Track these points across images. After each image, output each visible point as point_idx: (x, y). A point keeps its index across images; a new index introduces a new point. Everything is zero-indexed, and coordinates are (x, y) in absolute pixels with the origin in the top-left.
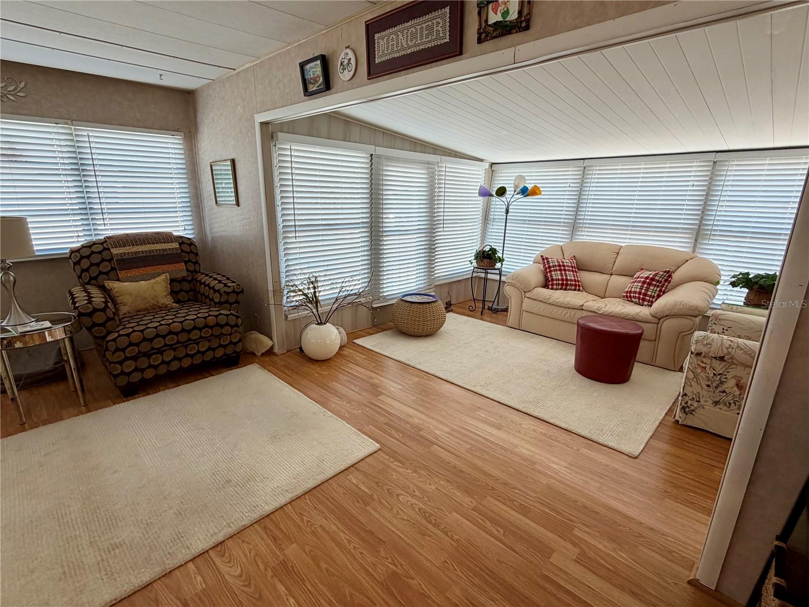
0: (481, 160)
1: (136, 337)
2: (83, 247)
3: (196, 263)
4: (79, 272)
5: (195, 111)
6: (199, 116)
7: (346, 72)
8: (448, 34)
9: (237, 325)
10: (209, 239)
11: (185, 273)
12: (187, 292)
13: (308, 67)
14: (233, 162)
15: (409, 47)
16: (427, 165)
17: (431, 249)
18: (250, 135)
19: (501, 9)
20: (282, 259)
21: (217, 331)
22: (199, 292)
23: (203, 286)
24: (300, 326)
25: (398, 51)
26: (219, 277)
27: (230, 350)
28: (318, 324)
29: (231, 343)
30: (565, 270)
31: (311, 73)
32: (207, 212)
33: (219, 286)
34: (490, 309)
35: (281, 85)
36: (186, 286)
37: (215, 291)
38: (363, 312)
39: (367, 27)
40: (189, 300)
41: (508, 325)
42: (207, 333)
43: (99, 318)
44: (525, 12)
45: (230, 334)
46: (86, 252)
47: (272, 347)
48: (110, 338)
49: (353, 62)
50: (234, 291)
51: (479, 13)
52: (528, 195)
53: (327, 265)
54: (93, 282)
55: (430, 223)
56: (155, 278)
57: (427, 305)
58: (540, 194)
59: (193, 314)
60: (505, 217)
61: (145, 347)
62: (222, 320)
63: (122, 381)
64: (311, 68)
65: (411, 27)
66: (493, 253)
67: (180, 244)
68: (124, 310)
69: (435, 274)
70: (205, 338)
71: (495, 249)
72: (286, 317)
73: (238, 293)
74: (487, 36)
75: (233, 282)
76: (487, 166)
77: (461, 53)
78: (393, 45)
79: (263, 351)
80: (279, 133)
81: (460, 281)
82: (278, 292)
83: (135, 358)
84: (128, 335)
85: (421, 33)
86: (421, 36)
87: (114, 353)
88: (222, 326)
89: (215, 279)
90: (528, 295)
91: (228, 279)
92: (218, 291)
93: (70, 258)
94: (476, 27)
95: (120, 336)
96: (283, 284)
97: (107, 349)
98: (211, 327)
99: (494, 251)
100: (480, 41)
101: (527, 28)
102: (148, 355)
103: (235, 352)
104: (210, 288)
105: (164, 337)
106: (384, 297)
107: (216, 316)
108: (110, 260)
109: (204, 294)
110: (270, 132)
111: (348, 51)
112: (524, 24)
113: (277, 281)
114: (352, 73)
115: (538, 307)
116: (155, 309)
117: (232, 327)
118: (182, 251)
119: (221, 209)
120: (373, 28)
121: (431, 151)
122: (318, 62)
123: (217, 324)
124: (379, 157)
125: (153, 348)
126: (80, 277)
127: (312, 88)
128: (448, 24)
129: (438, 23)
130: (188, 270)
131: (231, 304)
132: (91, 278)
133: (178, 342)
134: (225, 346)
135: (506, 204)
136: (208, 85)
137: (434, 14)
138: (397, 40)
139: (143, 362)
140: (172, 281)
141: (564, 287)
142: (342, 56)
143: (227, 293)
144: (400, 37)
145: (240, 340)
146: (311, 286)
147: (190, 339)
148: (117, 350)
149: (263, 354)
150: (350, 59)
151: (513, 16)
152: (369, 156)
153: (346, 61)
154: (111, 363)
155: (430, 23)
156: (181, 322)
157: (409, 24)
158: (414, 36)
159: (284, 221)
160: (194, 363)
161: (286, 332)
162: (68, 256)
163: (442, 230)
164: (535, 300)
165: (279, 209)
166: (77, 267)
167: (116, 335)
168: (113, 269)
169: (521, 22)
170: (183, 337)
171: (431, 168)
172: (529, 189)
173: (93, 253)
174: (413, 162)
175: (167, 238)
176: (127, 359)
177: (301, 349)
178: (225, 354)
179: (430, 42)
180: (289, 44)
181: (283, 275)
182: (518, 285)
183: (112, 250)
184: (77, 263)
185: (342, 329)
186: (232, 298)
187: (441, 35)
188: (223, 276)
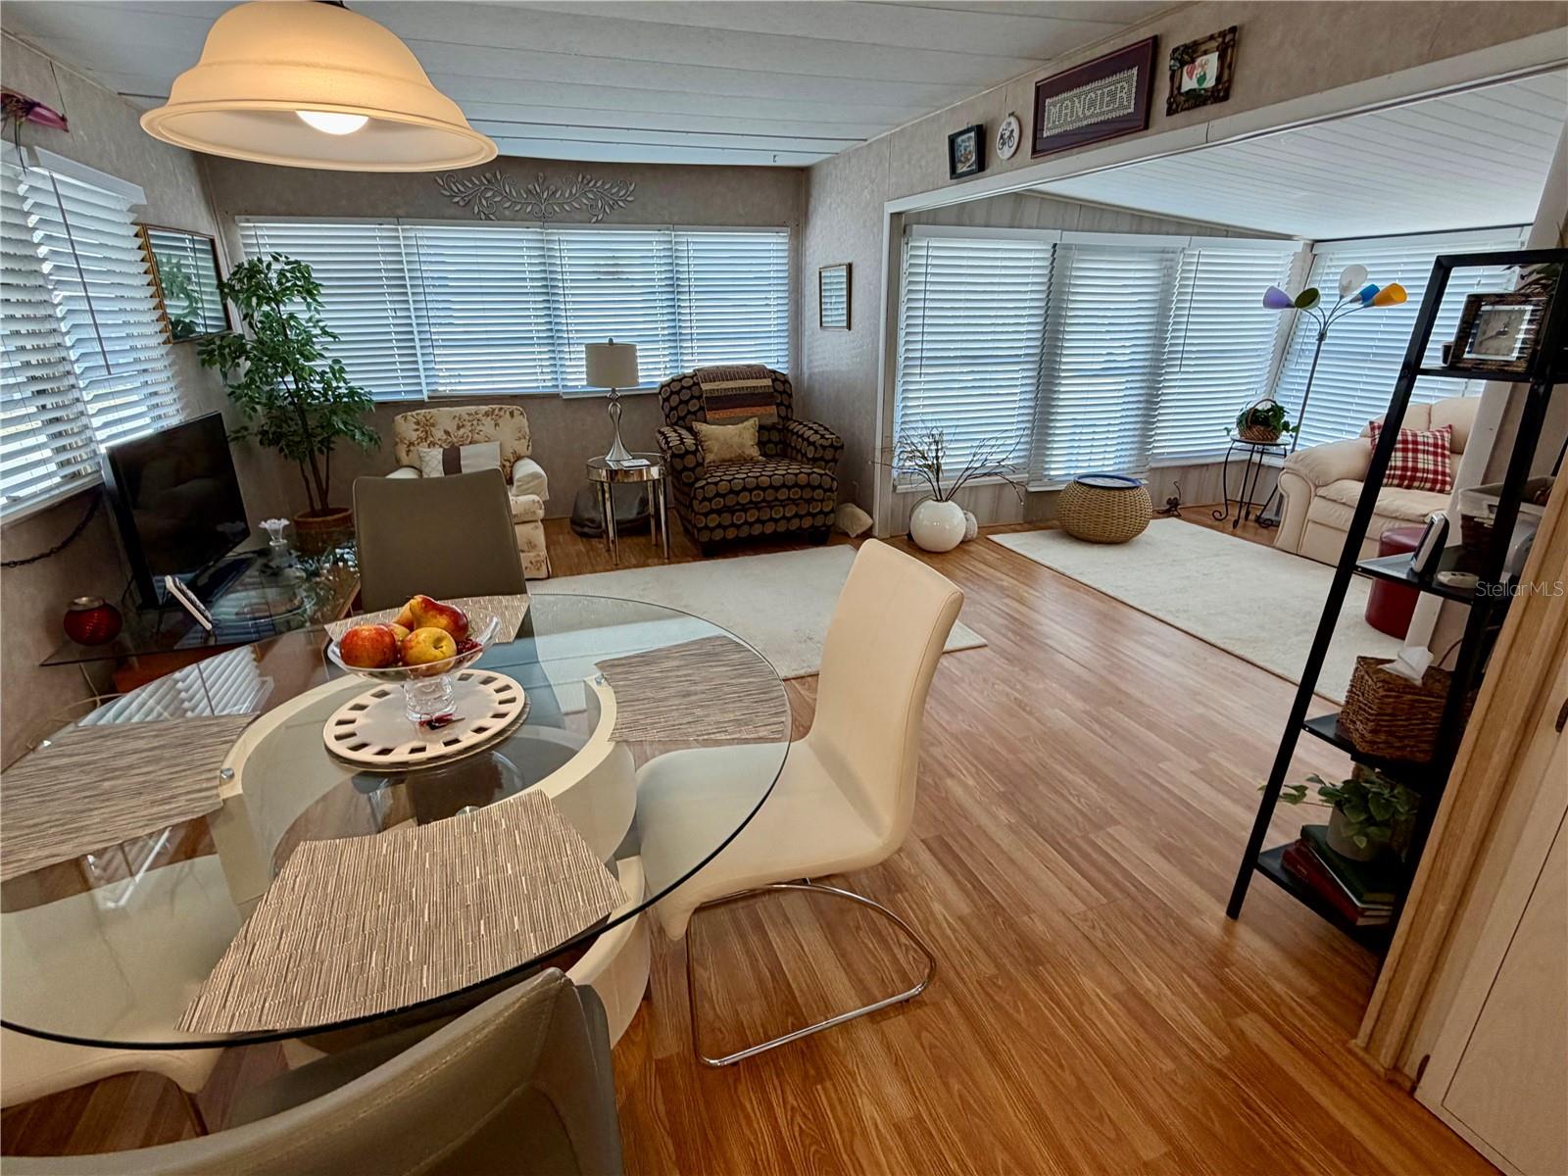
0: (1288, 237)
1: (723, 487)
2: (673, 380)
3: (789, 407)
4: (667, 410)
5: (808, 195)
6: (813, 202)
7: (1006, 148)
8: (1133, 102)
9: (830, 490)
10: (806, 376)
11: (775, 419)
12: (776, 444)
13: (960, 139)
14: (850, 267)
15: (1086, 118)
16: (1159, 256)
17: (1150, 404)
18: (875, 230)
19: (1198, 72)
20: (899, 404)
21: (807, 493)
22: (790, 445)
23: (795, 437)
24: (913, 502)
25: (1072, 122)
26: (815, 427)
27: (819, 521)
28: (937, 500)
29: (821, 512)
30: (1415, 451)
31: (962, 148)
32: (806, 340)
33: (815, 438)
34: (1258, 520)
35: (923, 163)
36: (775, 436)
37: (811, 443)
38: (1011, 496)
39: (1038, 89)
40: (777, 455)
41: (1278, 545)
42: (795, 494)
43: (690, 461)
44: (1225, 77)
45: (822, 501)
46: (676, 387)
47: (871, 528)
48: (698, 485)
49: (1016, 134)
50: (832, 446)
51: (1172, 78)
52: (1373, 305)
53: (958, 419)
54: (680, 422)
55: (1154, 356)
56: (742, 422)
57: (1117, 493)
58: (1404, 300)
59: (782, 471)
60: (1316, 348)
61: (731, 500)
62: (815, 480)
63: (704, 537)
64: (963, 141)
65: (1089, 91)
66: (1274, 416)
67: (773, 381)
68: (710, 457)
69: (1154, 448)
70: (793, 500)
71: (1282, 408)
72: (895, 487)
73: (836, 449)
74: (1177, 107)
75: (832, 434)
76: (1298, 246)
77: (1146, 127)
78: (1066, 114)
79: (859, 532)
80: (915, 226)
81: (1207, 465)
82: (888, 450)
83: (719, 512)
84: (716, 484)
85: (1102, 98)
86: (1101, 103)
87: (701, 502)
88: (814, 488)
89: (811, 428)
90: (1321, 491)
91: (826, 429)
92: (813, 444)
93: (660, 393)
94: (1166, 94)
95: (708, 483)
96: (896, 440)
97: (695, 498)
98: (802, 488)
99: (1278, 411)
100: (1170, 112)
101: (1226, 98)
102: (731, 510)
103: (824, 525)
104: (804, 439)
105: (751, 491)
106: (1051, 478)
107: (809, 474)
108: (699, 398)
109: (795, 448)
110: (902, 226)
111: (1012, 120)
112: (1221, 94)
113: (888, 437)
114: (1013, 149)
115: (1337, 514)
116: (741, 460)
117: (825, 491)
118: (776, 390)
119: (826, 333)
120: (1044, 92)
121: (1173, 229)
122: (972, 134)
123: (808, 485)
124: (1068, 247)
125: (738, 503)
126: (667, 416)
127: (961, 168)
128: (1134, 90)
129: (1122, 88)
130: (779, 416)
131: (827, 462)
132: (679, 418)
133: (764, 500)
134: (814, 515)
135: (1322, 321)
136: (827, 161)
137: (1119, 76)
138: (1072, 107)
139: (726, 519)
140: (761, 428)
141: (1406, 483)
142: (1004, 126)
143: (824, 448)
144: (1077, 104)
145: (832, 511)
146: (933, 447)
147: (776, 499)
148: (705, 499)
149: (857, 536)
150: (1012, 131)
151: (1210, 83)
152: (1050, 247)
153: (1007, 133)
154: (696, 514)
155: (1113, 87)
156: (770, 477)
157: (1088, 87)
158: (1092, 104)
159: (907, 350)
160: (779, 530)
161: (892, 511)
162: (657, 391)
163: (1177, 369)
164: (1335, 501)
165: (902, 333)
166: (666, 404)
167: (704, 482)
168: (701, 408)
169: (1219, 91)
170: (770, 495)
171: (1167, 260)
172: (1381, 289)
173: (683, 388)
174: (1131, 250)
175: (760, 372)
176: (712, 511)
177: (910, 536)
178: (812, 526)
179: (1111, 111)
180: (938, 108)
181: (897, 428)
182: (1304, 471)
183: (702, 385)
184: (666, 400)
185: (971, 516)
186: (829, 454)
187: (1125, 103)
188: (821, 426)
